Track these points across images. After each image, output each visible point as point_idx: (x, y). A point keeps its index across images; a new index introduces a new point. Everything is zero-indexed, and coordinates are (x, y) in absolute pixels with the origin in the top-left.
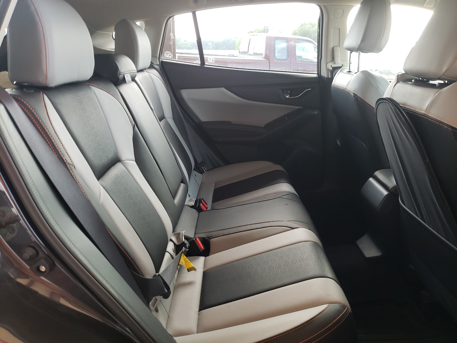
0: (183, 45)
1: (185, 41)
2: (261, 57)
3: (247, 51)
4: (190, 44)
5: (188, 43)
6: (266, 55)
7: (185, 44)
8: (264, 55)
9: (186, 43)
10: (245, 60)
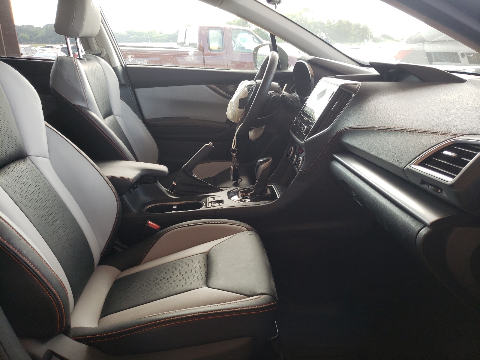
0: (158, 37)
1: (160, 33)
2: (195, 48)
3: (184, 42)
4: (166, 36)
5: (164, 36)
6: (200, 46)
7: (161, 37)
8: (197, 46)
9: (162, 35)
10: (183, 51)
